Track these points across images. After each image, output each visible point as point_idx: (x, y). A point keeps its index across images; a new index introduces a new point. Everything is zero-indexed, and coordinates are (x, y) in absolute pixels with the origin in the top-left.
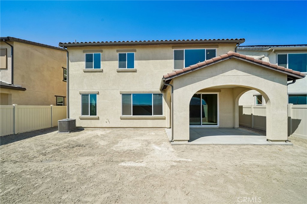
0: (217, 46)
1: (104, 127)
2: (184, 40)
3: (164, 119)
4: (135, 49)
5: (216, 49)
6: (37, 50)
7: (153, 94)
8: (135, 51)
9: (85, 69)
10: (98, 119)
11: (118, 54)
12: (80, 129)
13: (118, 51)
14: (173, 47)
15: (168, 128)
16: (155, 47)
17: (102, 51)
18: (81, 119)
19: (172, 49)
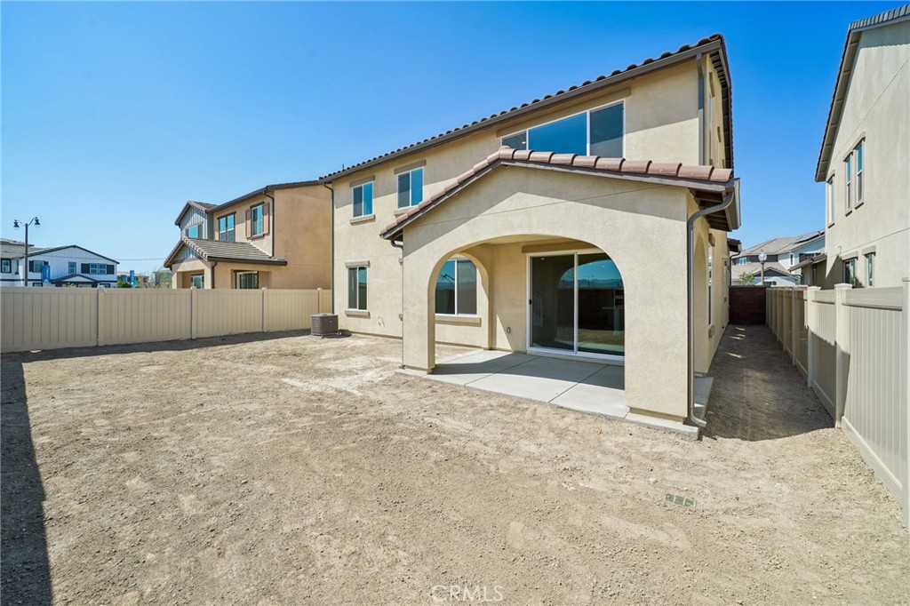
0: (627, 91)
1: (376, 333)
2: (525, 105)
3: (478, 324)
4: (424, 159)
5: (624, 99)
6: (307, 195)
7: (458, 262)
8: (424, 163)
9: (352, 218)
10: (368, 316)
11: (397, 176)
12: (346, 334)
13: (396, 172)
14: (499, 133)
15: (485, 349)
16: (463, 143)
17: (374, 178)
18: (348, 316)
19: (496, 139)
